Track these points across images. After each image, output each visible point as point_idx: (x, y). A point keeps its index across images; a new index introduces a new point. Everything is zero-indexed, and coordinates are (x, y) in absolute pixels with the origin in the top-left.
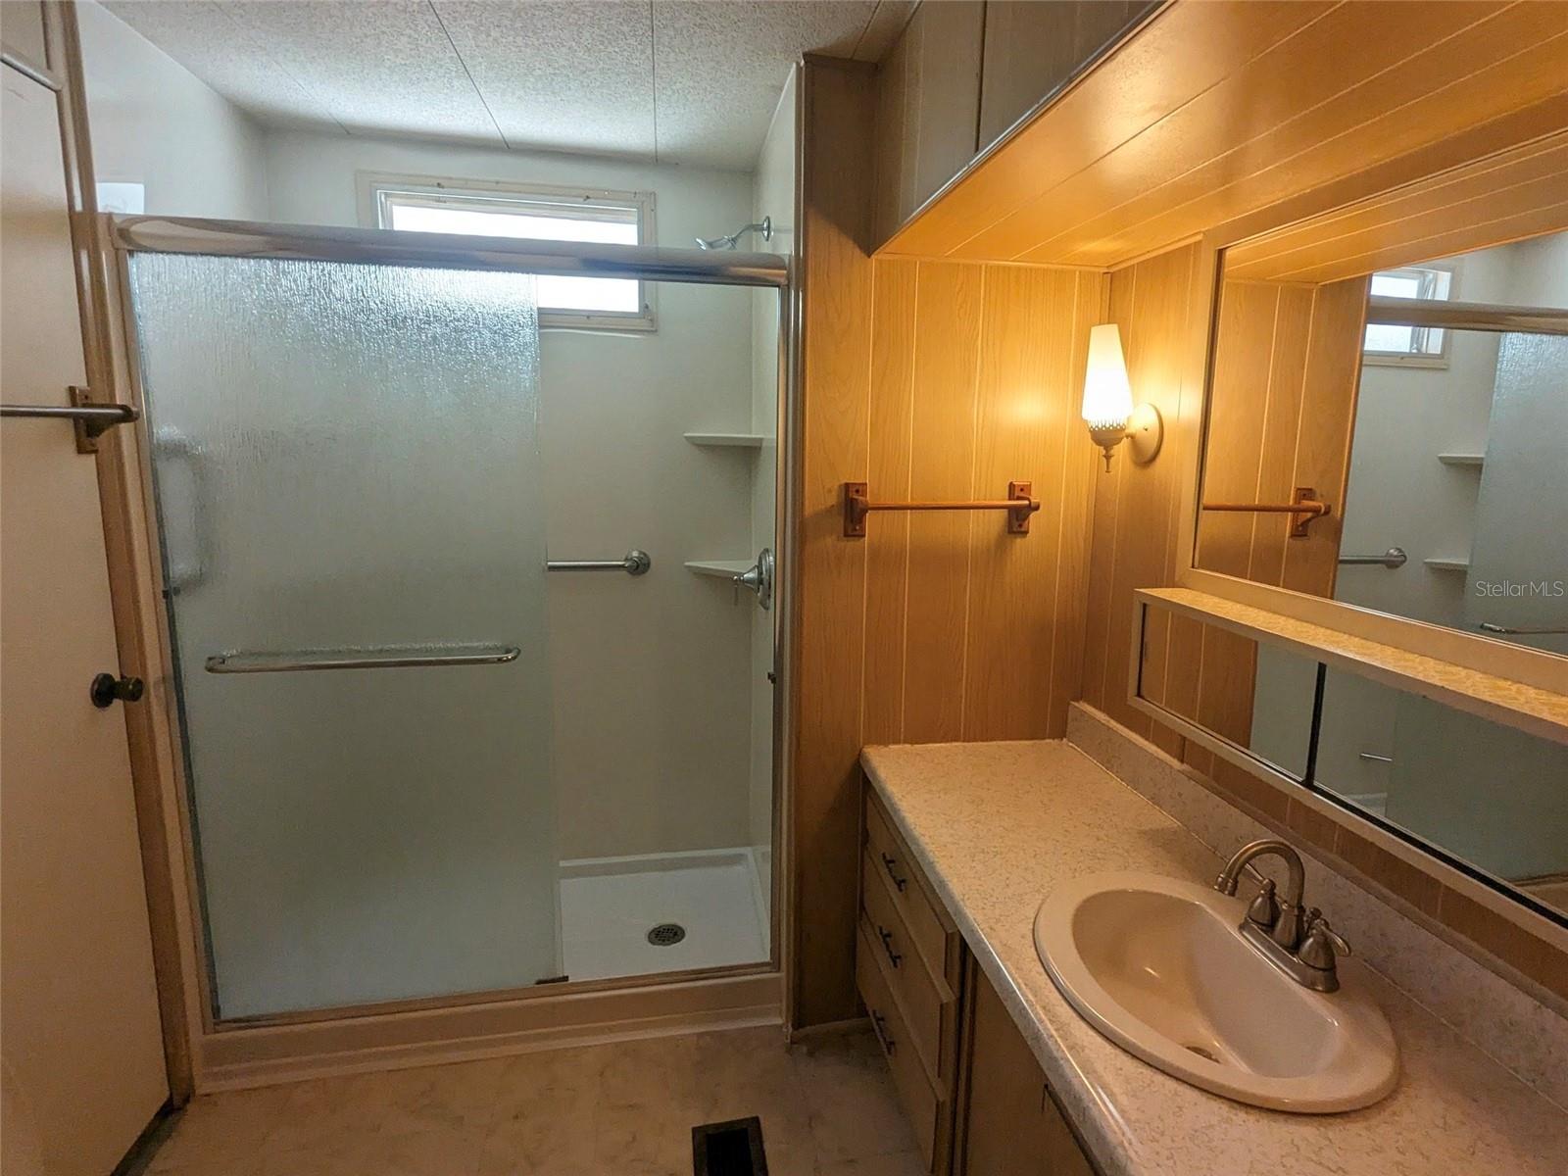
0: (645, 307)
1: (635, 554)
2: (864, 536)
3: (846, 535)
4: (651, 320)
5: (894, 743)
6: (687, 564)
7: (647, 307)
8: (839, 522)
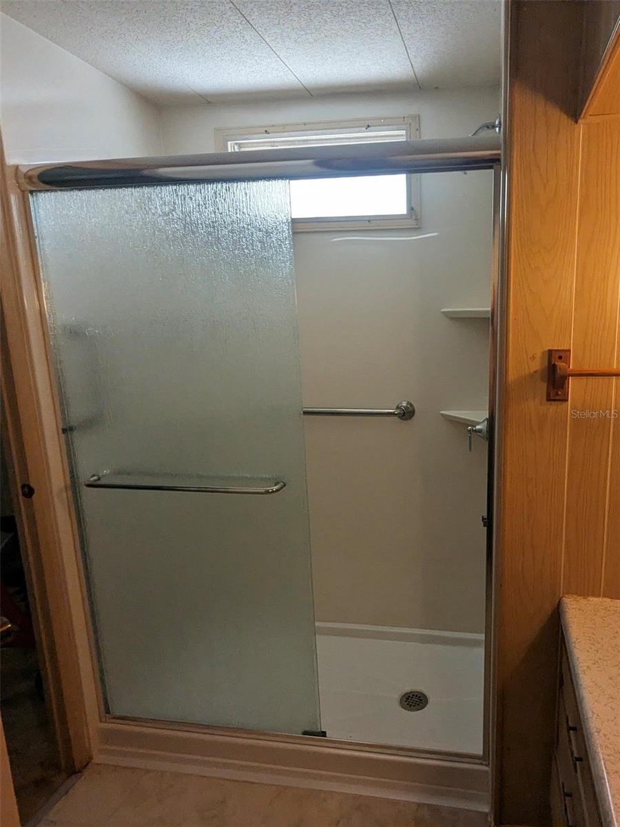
0: (411, 209)
1: (404, 404)
2: (567, 400)
3: (549, 399)
4: (416, 219)
5: (594, 595)
6: (442, 412)
7: (412, 209)
8: (543, 387)
